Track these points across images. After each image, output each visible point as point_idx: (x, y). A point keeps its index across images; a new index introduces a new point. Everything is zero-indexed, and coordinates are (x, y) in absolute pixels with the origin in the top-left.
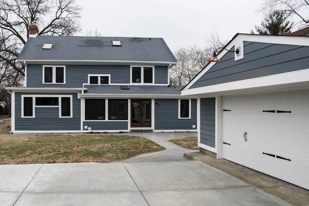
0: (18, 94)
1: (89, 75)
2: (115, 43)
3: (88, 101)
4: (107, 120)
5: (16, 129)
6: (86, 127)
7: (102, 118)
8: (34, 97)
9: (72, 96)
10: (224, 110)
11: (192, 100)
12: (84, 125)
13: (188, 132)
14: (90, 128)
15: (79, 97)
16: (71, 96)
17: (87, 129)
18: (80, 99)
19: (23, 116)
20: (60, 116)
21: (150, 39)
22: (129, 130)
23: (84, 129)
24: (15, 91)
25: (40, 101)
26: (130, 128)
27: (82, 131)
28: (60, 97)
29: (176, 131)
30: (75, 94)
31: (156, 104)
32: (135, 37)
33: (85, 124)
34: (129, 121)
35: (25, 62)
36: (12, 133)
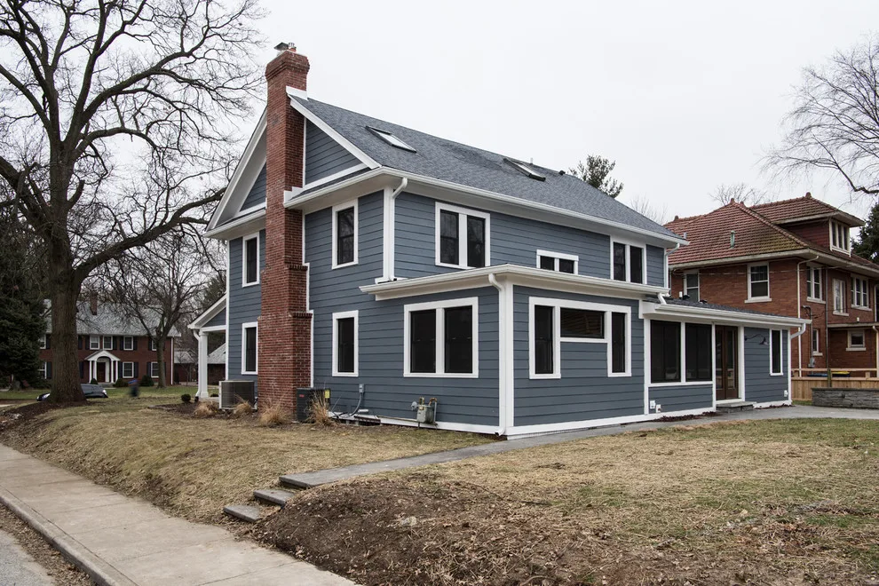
0: (522, 293)
1: (539, 252)
2: (529, 170)
5: (519, 420)
6: (653, 403)
7: (672, 376)
8: (558, 306)
11: (783, 332)
12: (649, 399)
14: (659, 406)
15: (640, 316)
16: (627, 310)
17: (655, 411)
18: (642, 320)
19: (532, 374)
20: (610, 373)
22: (714, 409)
23: (650, 411)
24: (516, 280)
26: (715, 403)
27: (647, 416)
28: (609, 309)
29: (773, 403)
30: (634, 306)
33: (651, 394)
34: (714, 382)
35: (405, 181)
36: (504, 438)
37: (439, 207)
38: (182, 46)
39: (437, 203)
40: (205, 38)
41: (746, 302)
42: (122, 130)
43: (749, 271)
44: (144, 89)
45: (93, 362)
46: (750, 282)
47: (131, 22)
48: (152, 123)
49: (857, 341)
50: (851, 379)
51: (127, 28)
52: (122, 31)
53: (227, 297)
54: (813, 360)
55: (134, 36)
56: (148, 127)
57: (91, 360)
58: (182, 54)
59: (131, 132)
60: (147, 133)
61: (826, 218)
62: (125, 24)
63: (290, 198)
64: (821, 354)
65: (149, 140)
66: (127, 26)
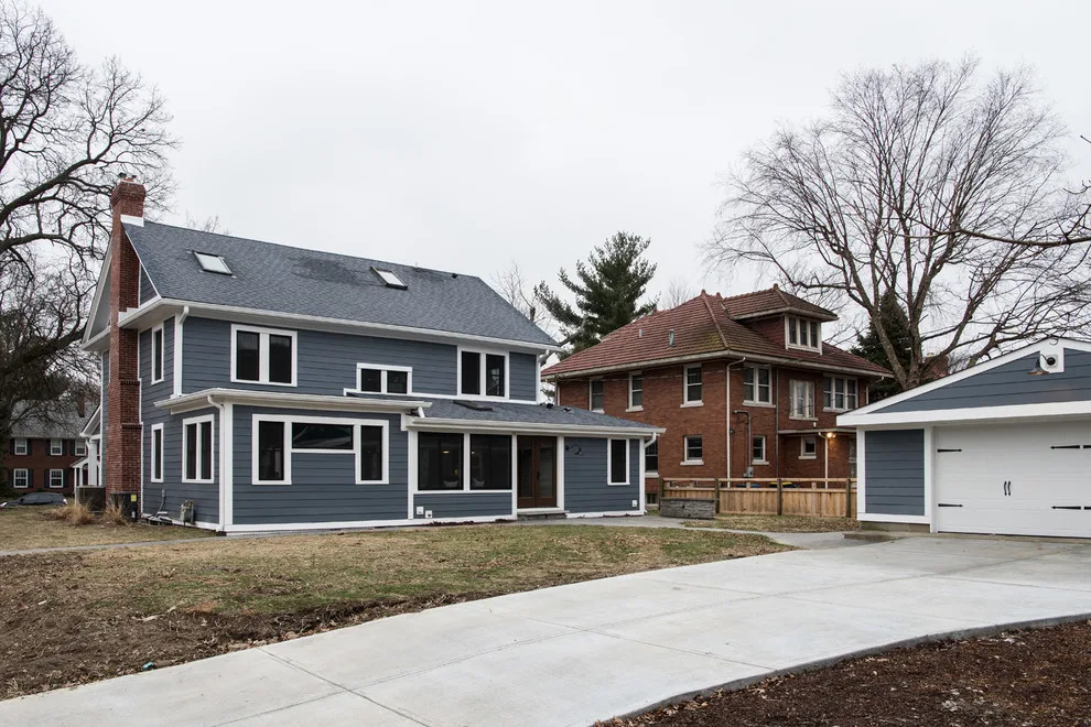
0: (242, 412)
1: (361, 366)
2: (391, 278)
3: (424, 437)
4: (467, 489)
5: (237, 520)
6: (420, 510)
7: (454, 484)
8: (288, 421)
9: (387, 422)
10: (939, 451)
11: (631, 441)
12: (415, 505)
13: (627, 516)
14: (430, 512)
15: (403, 428)
16: (385, 424)
17: (423, 516)
18: (407, 432)
19: (256, 480)
20: (358, 480)
21: (455, 276)
22: (513, 516)
23: (416, 516)
24: (236, 400)
25: (304, 435)
26: (515, 510)
27: (410, 521)
28: (358, 424)
29: (607, 513)
30: (394, 419)
31: (566, 448)
32: (419, 266)
33: (418, 500)
34: (514, 491)
35: (186, 310)
36: (223, 534)
37: (234, 329)
38: (88, 152)
39: (233, 325)
40: (111, 144)
41: (682, 406)
42: (40, 236)
43: (686, 373)
44: (53, 198)
45: (78, 469)
46: (686, 385)
47: (23, 140)
48: (76, 225)
49: (810, 448)
50: (794, 490)
51: (21, 145)
52: (16, 148)
53: (101, 407)
54: (750, 469)
55: (27, 152)
56: (73, 229)
57: (76, 467)
58: (89, 161)
59: (51, 238)
60: (70, 237)
61: (781, 313)
62: (18, 141)
63: (125, 317)
64: (767, 463)
65: (73, 244)
66: (20, 144)
